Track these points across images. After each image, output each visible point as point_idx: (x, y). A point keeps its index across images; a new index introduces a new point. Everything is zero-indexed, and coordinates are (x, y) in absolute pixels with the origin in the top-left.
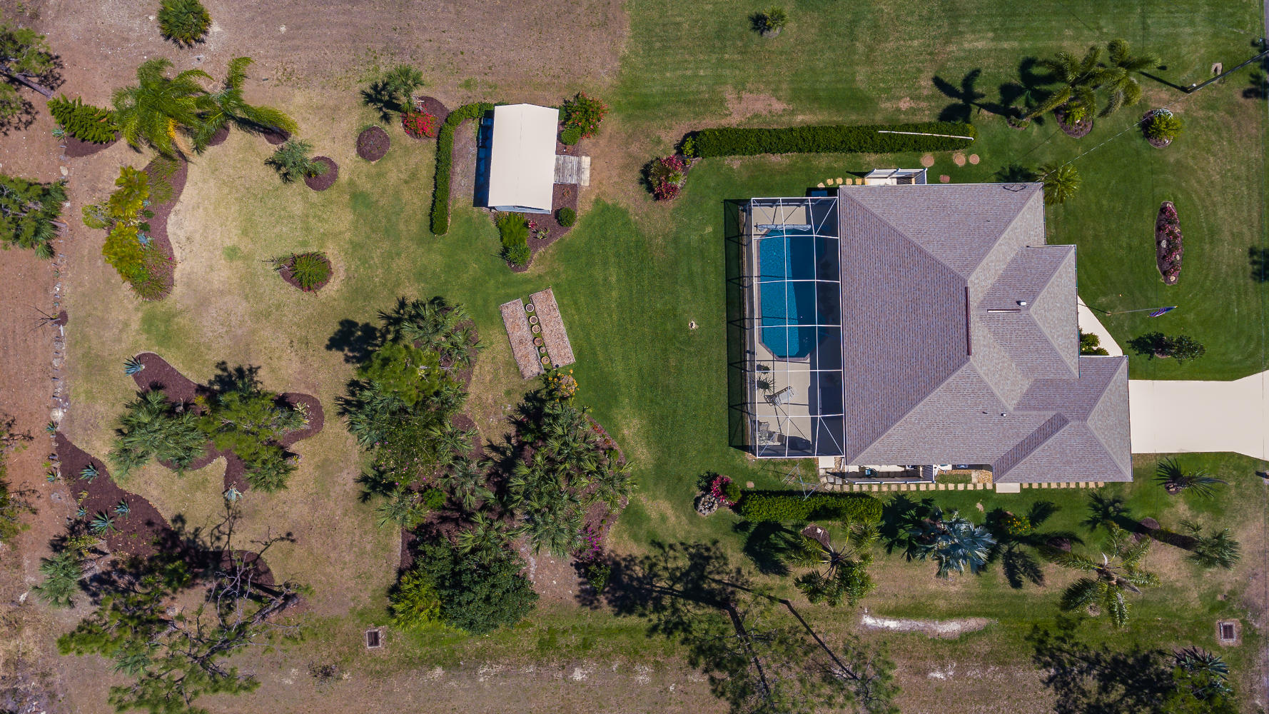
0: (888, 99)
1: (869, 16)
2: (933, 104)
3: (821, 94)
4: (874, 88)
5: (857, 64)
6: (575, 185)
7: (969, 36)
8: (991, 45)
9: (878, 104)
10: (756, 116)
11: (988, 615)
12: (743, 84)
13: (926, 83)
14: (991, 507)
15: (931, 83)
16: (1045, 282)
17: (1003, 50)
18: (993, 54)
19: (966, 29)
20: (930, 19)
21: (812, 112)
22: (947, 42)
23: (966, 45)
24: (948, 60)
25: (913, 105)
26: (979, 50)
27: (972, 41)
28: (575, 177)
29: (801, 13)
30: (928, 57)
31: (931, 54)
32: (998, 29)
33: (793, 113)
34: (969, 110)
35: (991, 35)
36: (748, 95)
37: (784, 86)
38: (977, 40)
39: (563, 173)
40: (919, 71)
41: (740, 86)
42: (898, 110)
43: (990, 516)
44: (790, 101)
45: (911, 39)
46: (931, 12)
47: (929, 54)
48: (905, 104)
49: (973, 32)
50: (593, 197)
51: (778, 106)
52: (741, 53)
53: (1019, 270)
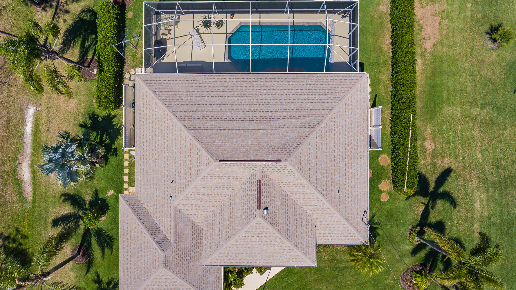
0: (433, 131)
1: (501, 119)
2: (429, 167)
3: (438, 79)
4: (443, 121)
5: (462, 108)
7: (484, 196)
8: (477, 215)
9: (430, 123)
10: (421, 28)
11: (34, 200)
12: (447, 17)
13: (446, 162)
14: (110, 201)
15: (446, 166)
16: (285, 235)
17: (473, 223)
18: (470, 215)
19: (490, 194)
20: (498, 167)
21: (424, 71)
22: (479, 179)
23: (477, 195)
24: (464, 180)
25: (428, 151)
26: (473, 204)
27: (481, 199)
29: (503, 64)
30: (467, 164)
31: (470, 166)
32: (490, 220)
33: (423, 56)
34: (424, 196)
35: (486, 214)
36: (438, 22)
37: (445, 50)
38: (481, 203)
40: (456, 157)
41: (445, 15)
42: (425, 140)
43: (104, 200)
44: (433, 54)
45: (482, 152)
46: (504, 168)
47: (470, 164)
48: (429, 145)
49: (488, 200)
51: (428, 45)
52: (472, 17)
53: (295, 215)
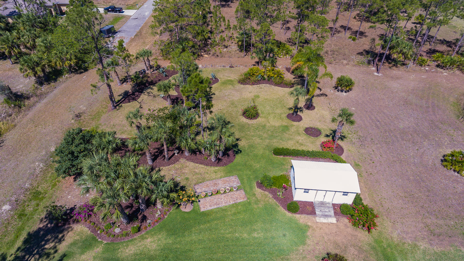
6: (315, 213)
28: (321, 213)
39: (321, 206)
50: (309, 224)
